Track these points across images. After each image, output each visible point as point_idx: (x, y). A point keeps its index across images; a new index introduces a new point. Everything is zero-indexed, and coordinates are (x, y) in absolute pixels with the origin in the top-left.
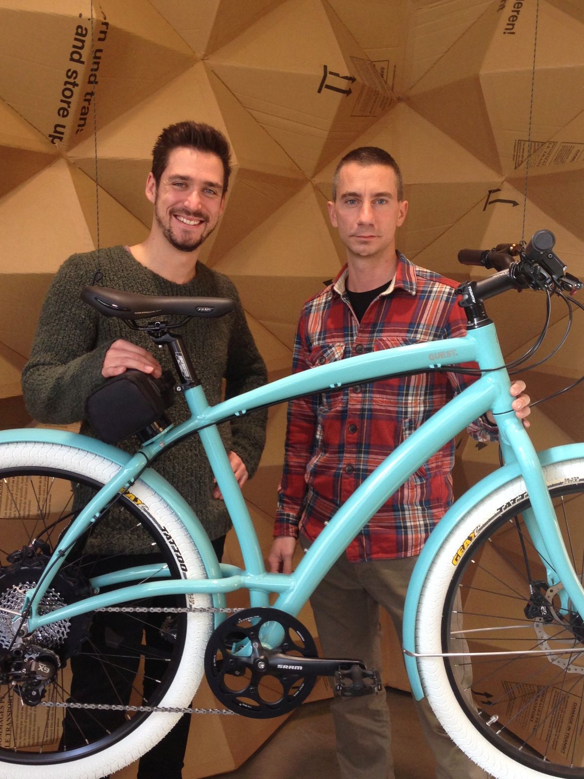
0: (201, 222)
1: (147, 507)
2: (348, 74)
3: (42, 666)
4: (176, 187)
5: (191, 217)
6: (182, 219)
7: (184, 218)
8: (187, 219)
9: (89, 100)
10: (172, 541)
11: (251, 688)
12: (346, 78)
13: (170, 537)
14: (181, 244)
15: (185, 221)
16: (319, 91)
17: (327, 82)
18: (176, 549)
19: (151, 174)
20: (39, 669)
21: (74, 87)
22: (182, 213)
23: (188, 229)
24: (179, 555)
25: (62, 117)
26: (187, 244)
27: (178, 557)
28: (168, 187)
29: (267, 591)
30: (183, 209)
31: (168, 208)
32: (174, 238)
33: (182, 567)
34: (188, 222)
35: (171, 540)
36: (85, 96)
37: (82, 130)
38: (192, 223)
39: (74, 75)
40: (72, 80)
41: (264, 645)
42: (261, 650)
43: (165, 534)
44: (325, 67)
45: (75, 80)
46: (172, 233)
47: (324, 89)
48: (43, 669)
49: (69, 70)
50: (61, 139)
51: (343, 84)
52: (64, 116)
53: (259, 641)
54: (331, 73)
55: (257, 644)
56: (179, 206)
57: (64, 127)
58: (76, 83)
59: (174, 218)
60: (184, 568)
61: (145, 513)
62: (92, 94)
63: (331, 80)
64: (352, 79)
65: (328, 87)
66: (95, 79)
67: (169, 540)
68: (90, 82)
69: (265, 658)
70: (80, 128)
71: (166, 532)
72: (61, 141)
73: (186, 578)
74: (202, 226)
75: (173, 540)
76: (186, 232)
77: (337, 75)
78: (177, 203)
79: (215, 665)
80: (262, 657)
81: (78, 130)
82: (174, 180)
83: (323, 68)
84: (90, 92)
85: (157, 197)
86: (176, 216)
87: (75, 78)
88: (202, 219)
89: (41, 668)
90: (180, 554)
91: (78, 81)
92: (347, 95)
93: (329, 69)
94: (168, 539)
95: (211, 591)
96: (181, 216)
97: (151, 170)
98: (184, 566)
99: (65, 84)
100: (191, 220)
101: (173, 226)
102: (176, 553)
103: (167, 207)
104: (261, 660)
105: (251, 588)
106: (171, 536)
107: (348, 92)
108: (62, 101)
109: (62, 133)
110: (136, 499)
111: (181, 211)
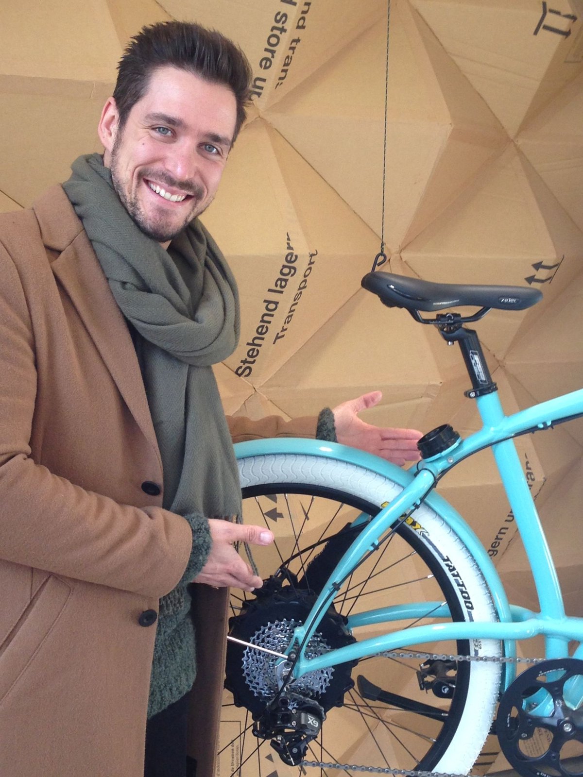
0: (188, 197)
1: (427, 532)
2: (570, 12)
3: (311, 719)
4: (155, 134)
5: (175, 188)
6: (158, 189)
7: (161, 187)
8: (167, 191)
9: (293, 48)
10: (456, 574)
11: (553, 755)
12: (568, 16)
13: (454, 569)
14: (151, 230)
15: (163, 193)
16: (536, 33)
17: (545, 22)
18: (461, 583)
19: (112, 100)
20: (309, 722)
21: (281, 33)
22: (160, 180)
23: (166, 207)
24: (464, 590)
25: (264, 68)
26: (161, 231)
27: (462, 592)
28: (142, 132)
29: (569, 638)
30: (163, 174)
31: (136, 168)
32: (140, 218)
33: (467, 604)
34: (168, 195)
35: (455, 572)
36: (291, 44)
37: (282, 83)
38: (175, 198)
39: (284, 19)
40: (280, 25)
41: (568, 704)
42: (565, 709)
43: (447, 565)
44: (544, 4)
45: (284, 25)
46: (138, 209)
47: (541, 31)
48: (312, 722)
49: (279, 13)
50: (259, 94)
51: (562, 24)
52: (266, 68)
53: (563, 700)
54: (551, 11)
55: (560, 702)
56: (157, 167)
57: (264, 80)
58: (285, 28)
59: (144, 186)
60: (470, 605)
61: (424, 540)
62: (297, 41)
63: (551, 20)
64: (573, 18)
65: (546, 28)
66: (304, 23)
67: (453, 572)
68: (298, 27)
69: (571, 718)
70: (280, 81)
71: (449, 562)
72: (259, 97)
73: (471, 620)
74: (189, 204)
75: (457, 572)
76: (162, 212)
77: (558, 13)
78: (154, 161)
79: (509, 726)
80: (567, 719)
81: (278, 84)
82: (155, 122)
83: (542, 5)
84: (296, 38)
85: (119, 141)
86: (147, 182)
87: (284, 23)
88: (191, 193)
89: (310, 722)
90: (466, 589)
91: (286, 26)
92: (566, 37)
93: (548, 7)
94: (451, 570)
95: (502, 637)
96: (157, 184)
97: (112, 94)
98: (470, 603)
99: (272, 30)
100: (173, 193)
101: (140, 198)
102: (461, 588)
103: (136, 164)
104: (566, 722)
105: (549, 634)
106: (456, 567)
107: (567, 34)
108: (266, 50)
109: (262, 88)
110: (414, 523)
111: (159, 176)
